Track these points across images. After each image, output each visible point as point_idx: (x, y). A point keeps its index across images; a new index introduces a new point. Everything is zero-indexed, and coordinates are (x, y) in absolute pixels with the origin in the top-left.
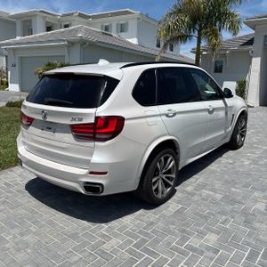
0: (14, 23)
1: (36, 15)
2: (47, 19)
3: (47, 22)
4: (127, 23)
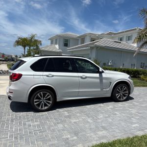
0: (78, 40)
1: (86, 36)
3: (91, 38)
4: (132, 35)
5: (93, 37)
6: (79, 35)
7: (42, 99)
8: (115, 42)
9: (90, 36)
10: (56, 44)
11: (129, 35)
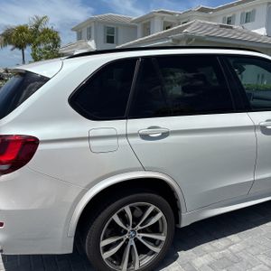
0: (136, 27)
2: (165, 19)
3: (165, 22)
4: (254, 11)
5: (168, 19)
6: (134, 18)
7: (129, 229)
8: (221, 26)
9: (162, 18)
10: (89, 38)
11: (248, 11)
